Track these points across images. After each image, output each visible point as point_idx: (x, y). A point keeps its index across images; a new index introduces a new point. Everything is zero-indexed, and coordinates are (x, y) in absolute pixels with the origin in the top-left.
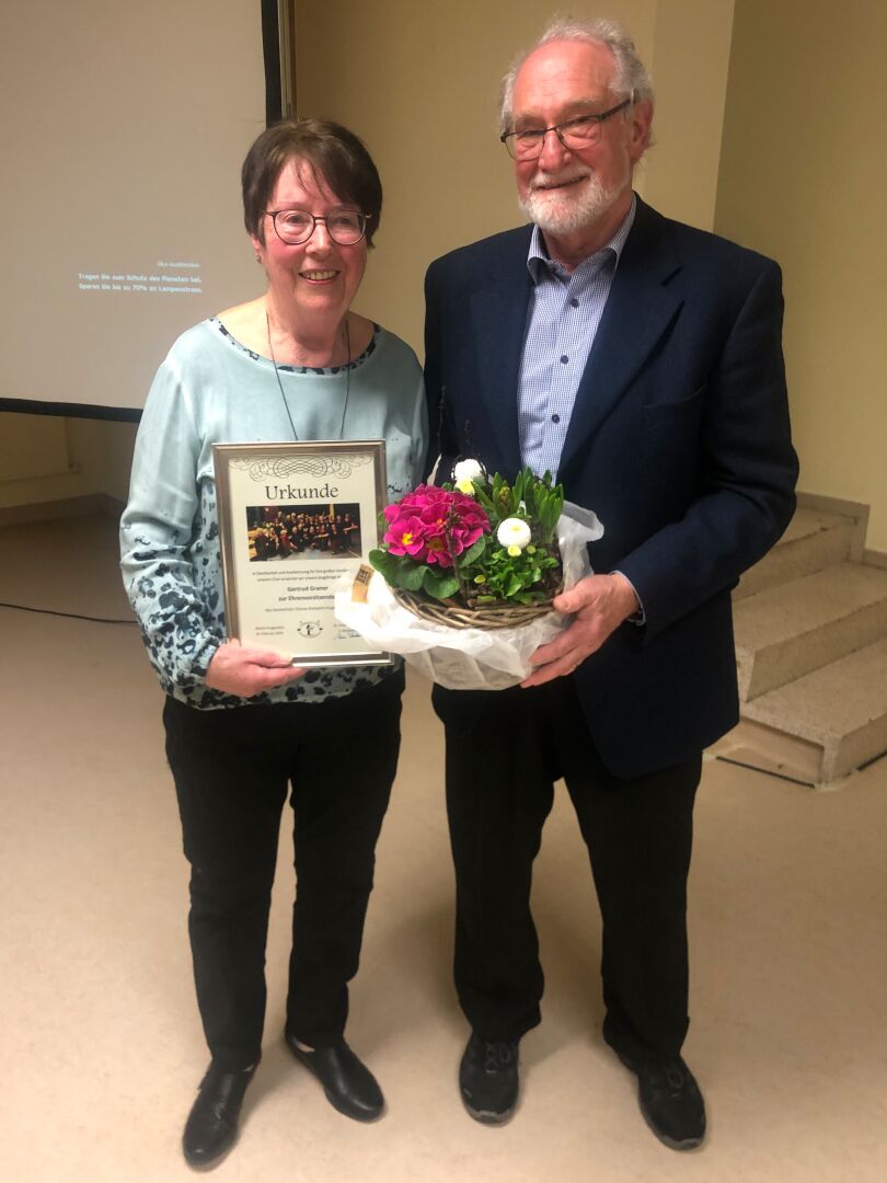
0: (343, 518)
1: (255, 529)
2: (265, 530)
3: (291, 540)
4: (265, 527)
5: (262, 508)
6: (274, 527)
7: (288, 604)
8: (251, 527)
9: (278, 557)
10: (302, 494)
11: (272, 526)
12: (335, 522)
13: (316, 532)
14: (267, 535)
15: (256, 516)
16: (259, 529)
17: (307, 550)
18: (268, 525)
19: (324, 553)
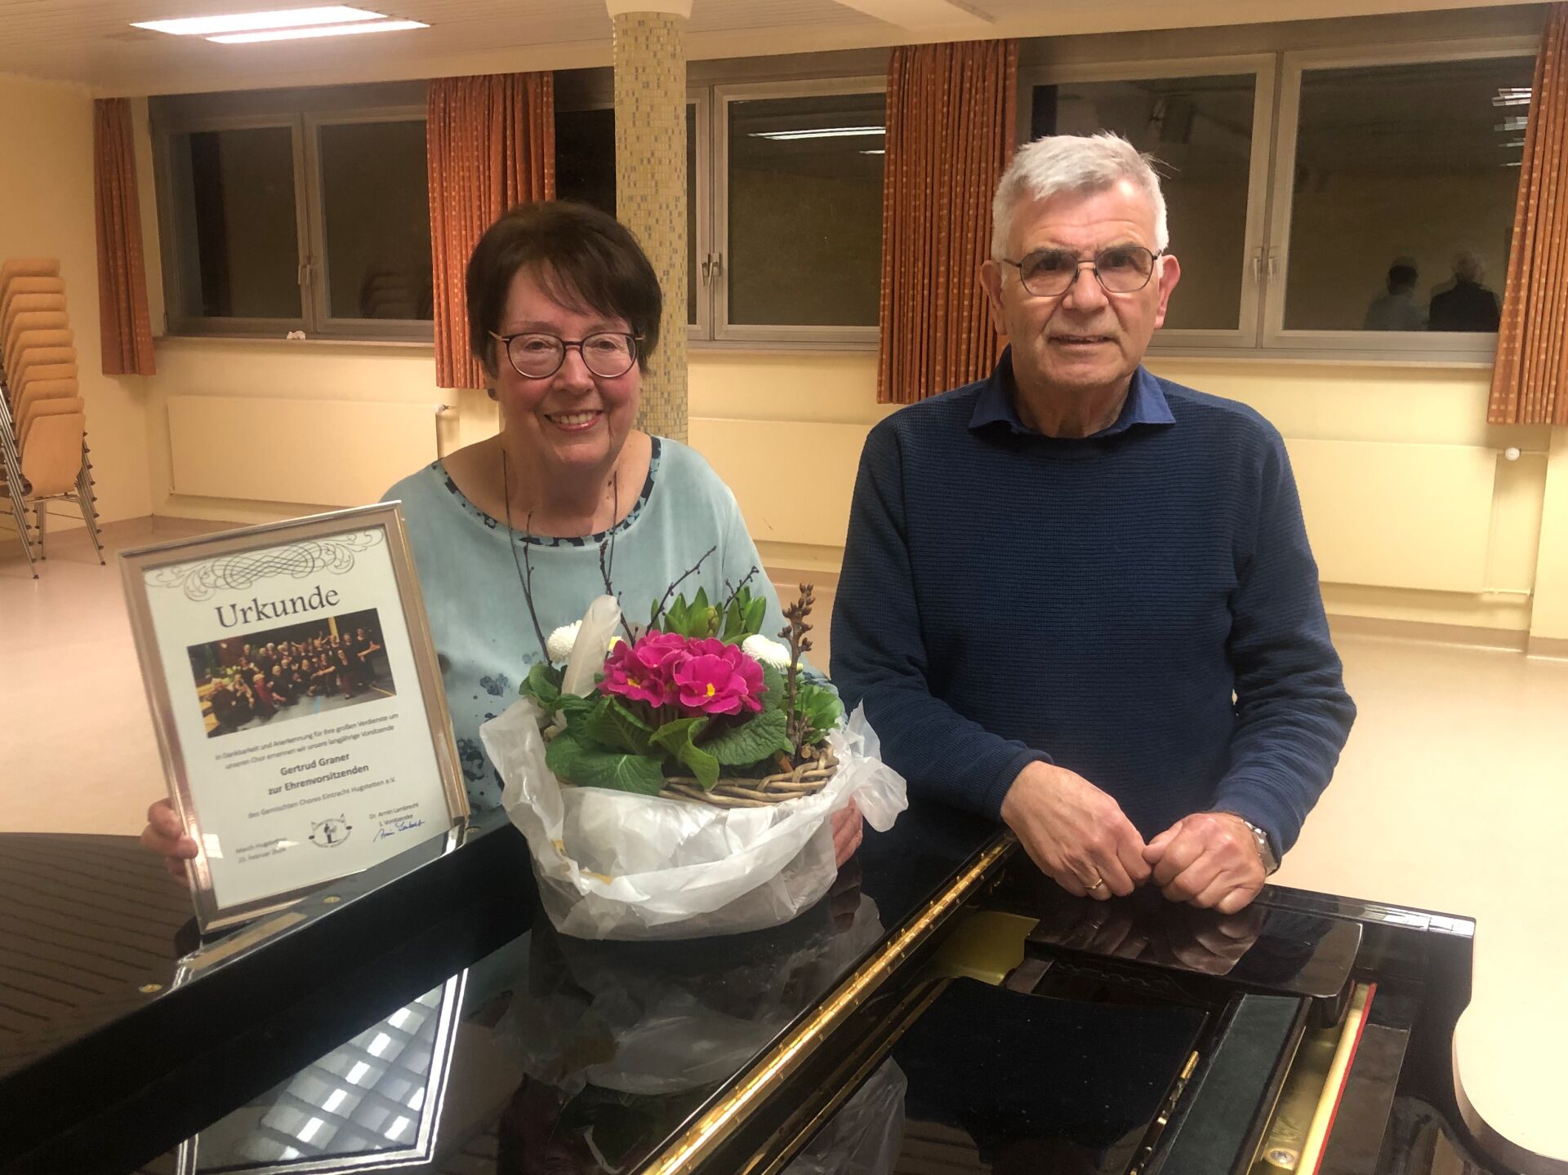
0: (354, 636)
1: (209, 681)
2: (226, 681)
3: (273, 689)
4: (224, 676)
5: (215, 645)
6: (241, 672)
7: (285, 797)
8: (200, 679)
9: (256, 721)
10: (280, 609)
11: (237, 672)
12: (342, 645)
13: (314, 668)
14: (230, 688)
15: (205, 659)
16: (215, 680)
17: (304, 700)
18: (229, 671)
19: (331, 699)
